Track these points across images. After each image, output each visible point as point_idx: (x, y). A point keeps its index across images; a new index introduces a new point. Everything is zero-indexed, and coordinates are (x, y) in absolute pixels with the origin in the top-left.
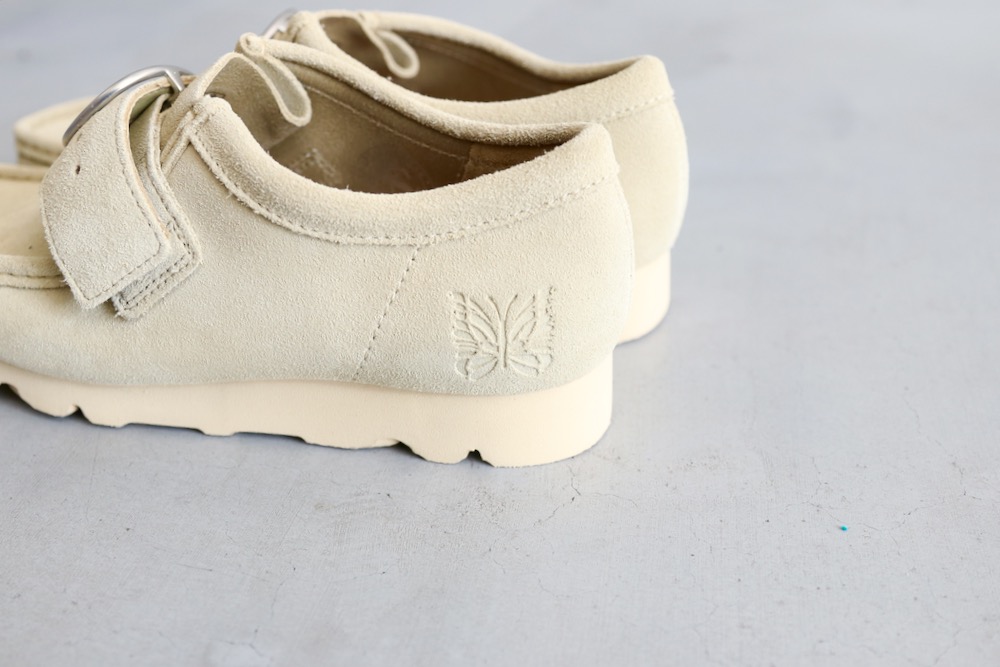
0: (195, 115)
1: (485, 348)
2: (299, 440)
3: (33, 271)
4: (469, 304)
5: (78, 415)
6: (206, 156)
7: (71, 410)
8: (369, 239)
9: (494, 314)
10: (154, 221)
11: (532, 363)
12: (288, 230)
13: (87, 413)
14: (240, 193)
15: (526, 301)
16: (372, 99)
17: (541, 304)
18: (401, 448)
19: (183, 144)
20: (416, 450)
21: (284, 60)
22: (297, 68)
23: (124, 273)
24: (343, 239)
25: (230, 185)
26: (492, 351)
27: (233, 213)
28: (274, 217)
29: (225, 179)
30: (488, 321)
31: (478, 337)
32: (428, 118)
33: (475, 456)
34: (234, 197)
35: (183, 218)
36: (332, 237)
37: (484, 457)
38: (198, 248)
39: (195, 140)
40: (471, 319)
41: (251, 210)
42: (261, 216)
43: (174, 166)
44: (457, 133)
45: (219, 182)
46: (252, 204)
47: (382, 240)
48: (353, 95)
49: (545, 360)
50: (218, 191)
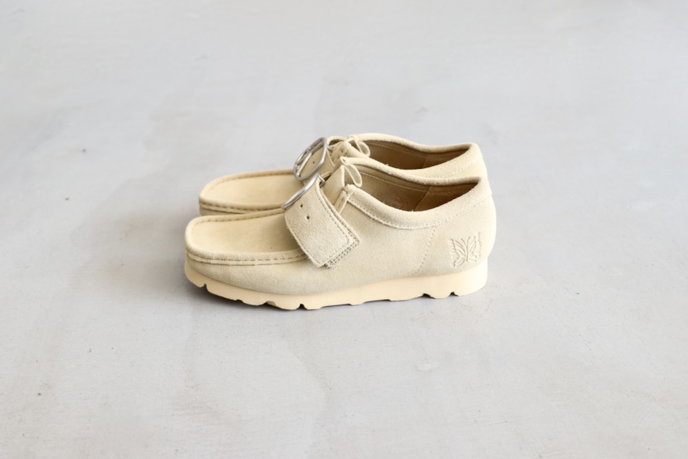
0: (347, 193)
1: (462, 256)
2: (388, 300)
3: (288, 256)
4: (455, 243)
5: (302, 307)
6: (358, 206)
7: (298, 306)
8: (421, 226)
9: (463, 244)
10: (345, 232)
11: (474, 258)
12: (395, 228)
13: (306, 306)
14: (376, 218)
15: (472, 238)
16: (388, 174)
17: (477, 238)
18: (426, 296)
19: (345, 203)
20: (432, 296)
21: (354, 164)
22: (358, 167)
23: (334, 252)
24: (413, 228)
25: (371, 215)
26: (463, 256)
27: (372, 224)
28: (390, 224)
29: (368, 214)
30: (462, 247)
31: (459, 253)
32: (412, 179)
33: (453, 294)
34: (373, 219)
35: (352, 229)
36: (410, 228)
37: (456, 294)
38: (359, 239)
39: (350, 201)
40: (457, 247)
41: (381, 223)
42: (385, 225)
43: (343, 211)
44: (425, 183)
45: (366, 215)
46: (381, 221)
47: (425, 226)
48: (379, 173)
49: (478, 257)
50: (365, 218)
